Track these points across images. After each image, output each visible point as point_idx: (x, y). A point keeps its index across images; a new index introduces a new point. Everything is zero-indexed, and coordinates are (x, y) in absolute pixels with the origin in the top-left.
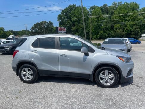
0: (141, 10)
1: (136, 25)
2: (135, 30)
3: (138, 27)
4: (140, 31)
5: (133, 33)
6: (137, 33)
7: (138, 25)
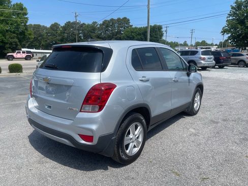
0: (14, 5)
1: (11, 31)
2: (11, 40)
3: (15, 35)
4: (19, 44)
5: (8, 46)
6: (14, 46)
7: (14, 32)
